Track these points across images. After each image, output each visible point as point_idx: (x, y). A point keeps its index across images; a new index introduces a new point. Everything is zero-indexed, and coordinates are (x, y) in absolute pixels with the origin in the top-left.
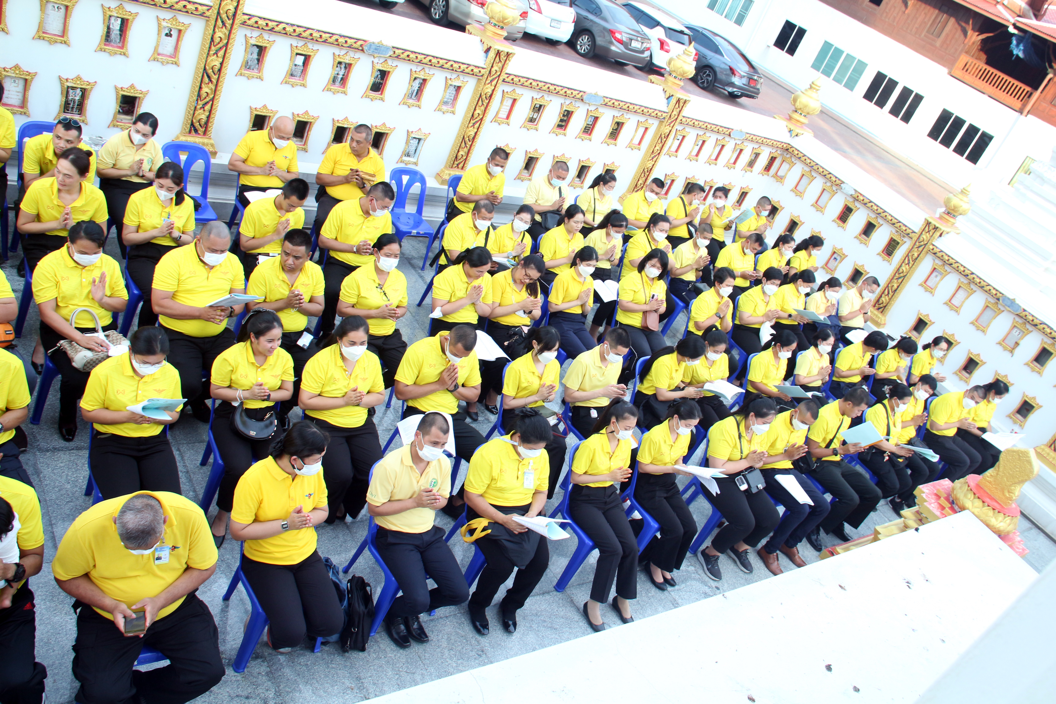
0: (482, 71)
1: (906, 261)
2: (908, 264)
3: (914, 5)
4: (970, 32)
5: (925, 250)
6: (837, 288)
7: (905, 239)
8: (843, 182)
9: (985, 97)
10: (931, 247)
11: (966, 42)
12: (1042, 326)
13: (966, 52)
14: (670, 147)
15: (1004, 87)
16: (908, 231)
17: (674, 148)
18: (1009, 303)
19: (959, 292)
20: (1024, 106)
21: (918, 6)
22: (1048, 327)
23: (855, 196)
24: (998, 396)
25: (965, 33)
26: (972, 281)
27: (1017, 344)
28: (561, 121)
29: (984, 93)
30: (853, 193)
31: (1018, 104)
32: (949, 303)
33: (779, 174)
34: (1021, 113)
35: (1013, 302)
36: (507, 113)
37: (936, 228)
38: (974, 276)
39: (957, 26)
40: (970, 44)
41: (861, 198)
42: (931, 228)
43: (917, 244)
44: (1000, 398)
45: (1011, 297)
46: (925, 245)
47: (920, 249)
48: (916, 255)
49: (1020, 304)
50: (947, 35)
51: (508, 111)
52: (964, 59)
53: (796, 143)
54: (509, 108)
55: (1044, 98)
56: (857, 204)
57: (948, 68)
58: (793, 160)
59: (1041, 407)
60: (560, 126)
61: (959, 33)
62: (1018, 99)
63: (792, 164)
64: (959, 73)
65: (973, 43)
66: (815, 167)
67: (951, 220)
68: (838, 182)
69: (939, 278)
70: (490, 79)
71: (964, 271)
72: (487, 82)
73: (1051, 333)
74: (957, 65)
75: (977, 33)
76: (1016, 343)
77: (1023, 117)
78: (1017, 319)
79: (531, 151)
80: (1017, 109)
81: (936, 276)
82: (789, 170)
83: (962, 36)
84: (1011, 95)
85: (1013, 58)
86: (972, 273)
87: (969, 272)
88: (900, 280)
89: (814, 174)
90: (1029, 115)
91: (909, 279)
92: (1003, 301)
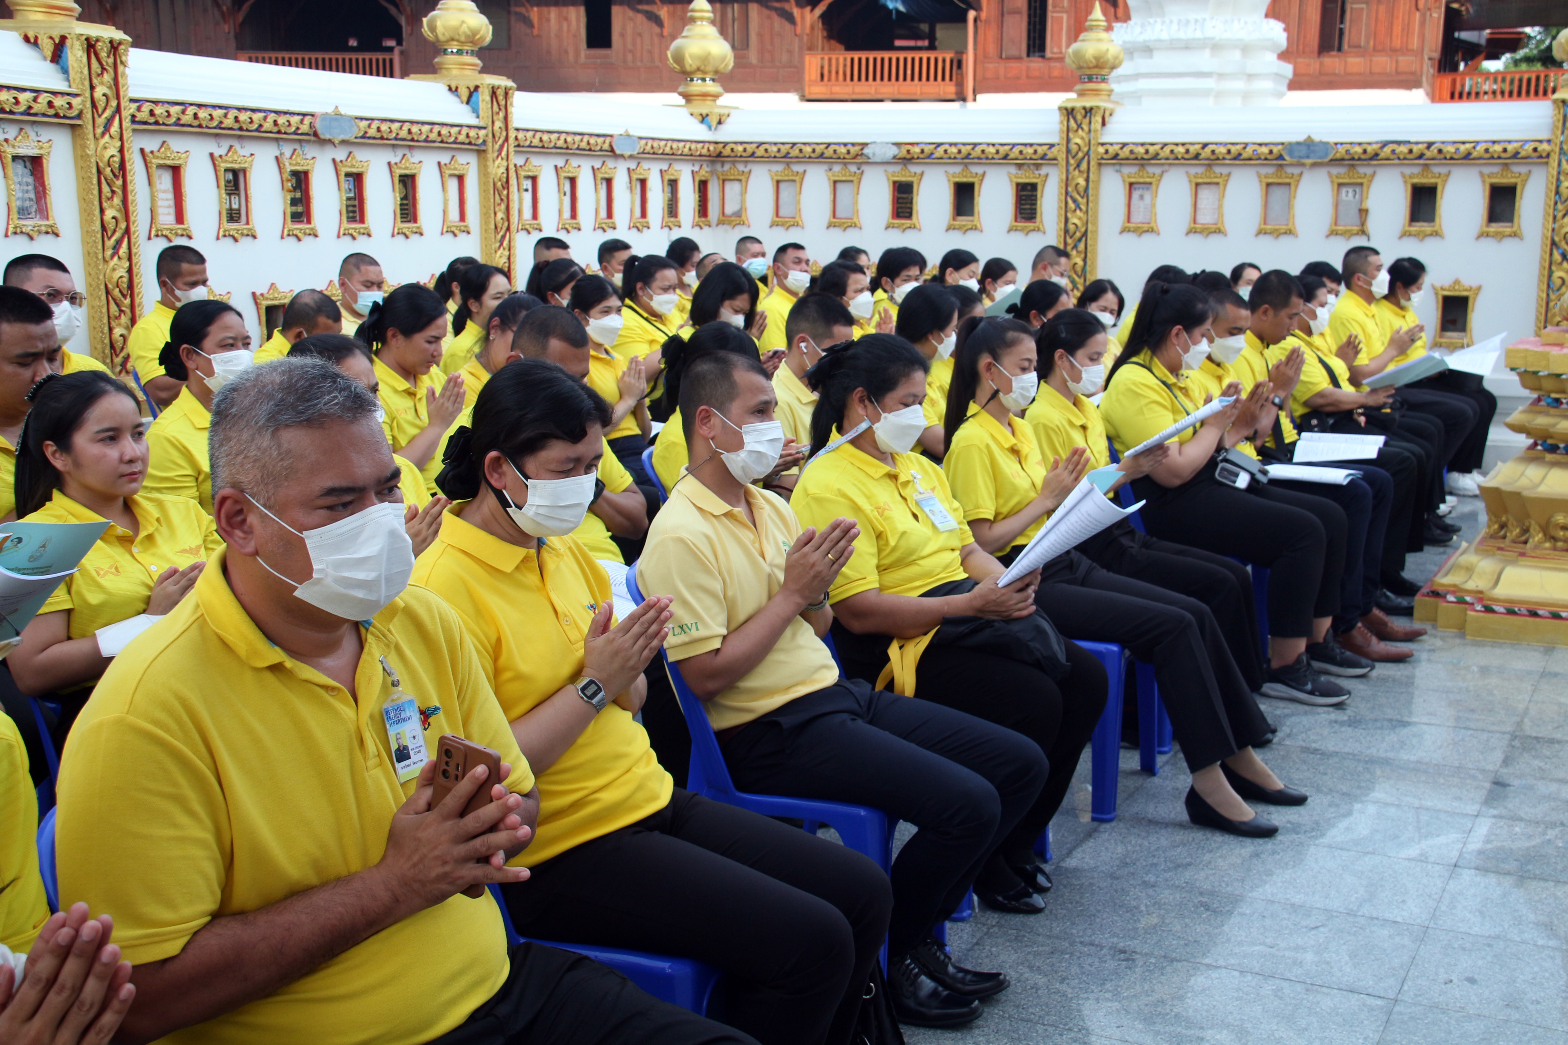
0: (75, 102)
1: (1071, 205)
2: (1078, 206)
3: (672, 15)
4: (796, 12)
5: (1092, 163)
6: (1010, 274)
7: (1044, 171)
8: (864, 145)
9: (888, 105)
10: (1101, 150)
11: (799, 31)
12: (1388, 150)
13: (810, 48)
14: (520, 211)
15: (909, 72)
16: (1041, 150)
17: (527, 213)
18: (1303, 151)
19: (1200, 196)
20: (960, 85)
21: (679, 13)
22: (1399, 143)
23: (903, 153)
24: (1414, 288)
25: (790, 18)
26: (1215, 159)
27: (1363, 213)
28: (294, 202)
29: (881, 101)
30: (894, 151)
31: (950, 89)
32: (1195, 229)
33: (729, 210)
34: (964, 99)
35: (1309, 145)
36: (172, 210)
37: (1089, 112)
38: (1211, 147)
39: (766, 12)
40: (808, 31)
41: (917, 150)
42: (1079, 117)
43: (1072, 161)
44: (1419, 289)
45: (1301, 138)
46: (1087, 153)
47: (1084, 166)
48: (1082, 182)
49: (1325, 139)
50: (760, 35)
51: (172, 203)
52: (812, 63)
53: (728, 133)
54: (171, 196)
55: (985, 57)
56: (914, 169)
57: (796, 90)
58: (741, 167)
59: (1479, 288)
60: (296, 217)
61: (778, 22)
62: (943, 79)
63: (742, 179)
64: (818, 90)
65: (812, 28)
66: (795, 152)
67: (1103, 86)
68: (854, 150)
69: (1148, 197)
70: (101, 121)
71: (1187, 151)
72: (99, 131)
73: (1411, 151)
74: (807, 78)
75: (808, 9)
76: (1361, 210)
77: (970, 104)
78: (1335, 171)
79: (265, 291)
80: (953, 97)
81: (1141, 197)
82: (744, 191)
83: (788, 26)
84: (928, 79)
85: (894, 16)
86: (1205, 145)
87: (1198, 147)
88: (1081, 246)
89: (797, 168)
90: (979, 97)
91: (1096, 232)
92: (1291, 154)
